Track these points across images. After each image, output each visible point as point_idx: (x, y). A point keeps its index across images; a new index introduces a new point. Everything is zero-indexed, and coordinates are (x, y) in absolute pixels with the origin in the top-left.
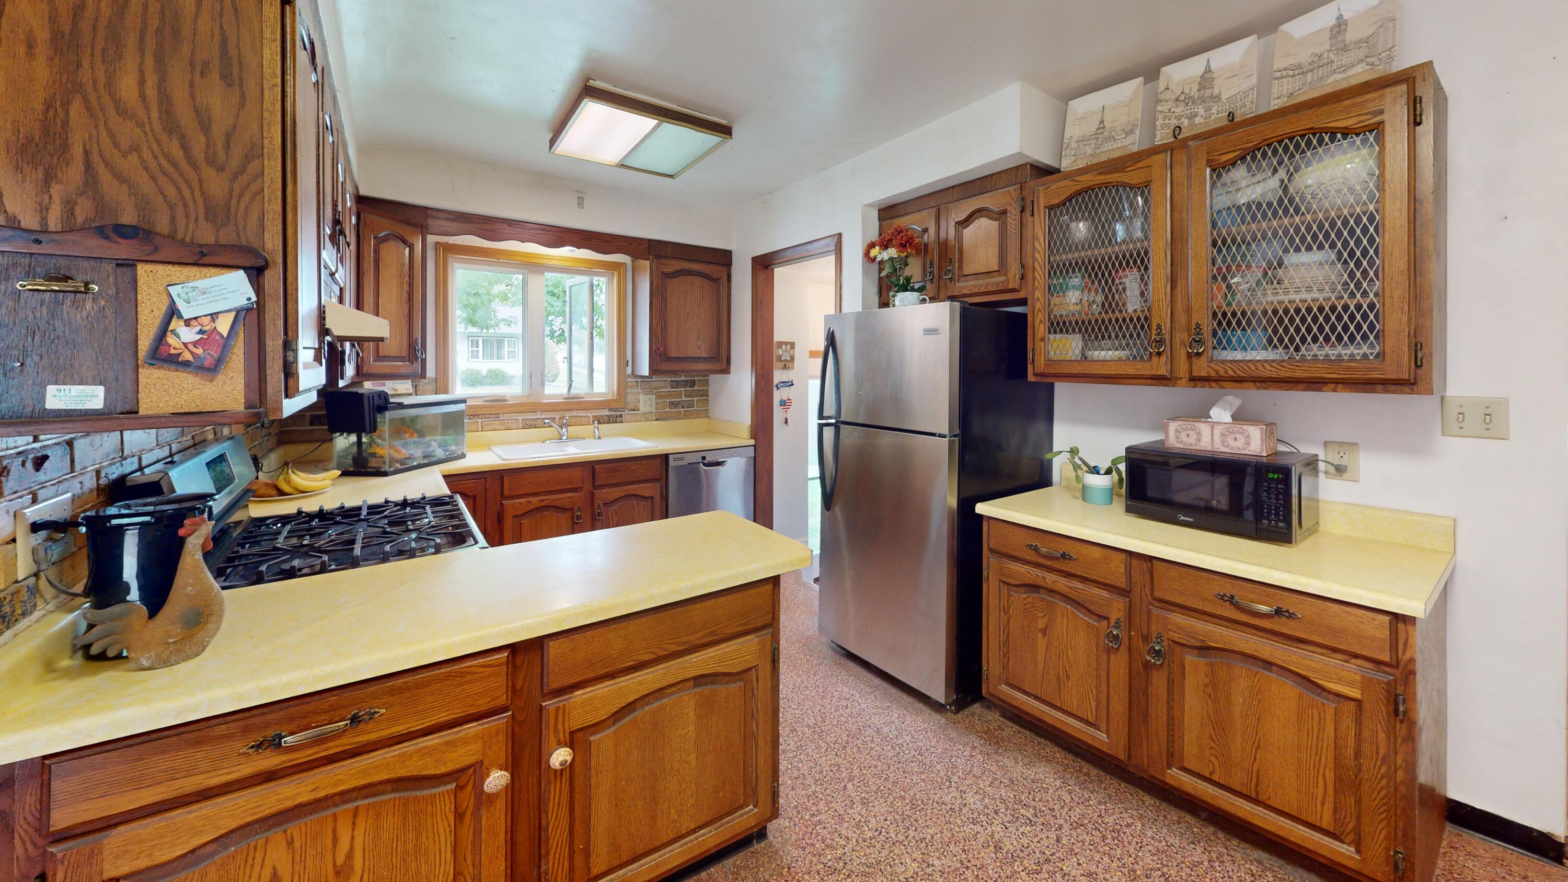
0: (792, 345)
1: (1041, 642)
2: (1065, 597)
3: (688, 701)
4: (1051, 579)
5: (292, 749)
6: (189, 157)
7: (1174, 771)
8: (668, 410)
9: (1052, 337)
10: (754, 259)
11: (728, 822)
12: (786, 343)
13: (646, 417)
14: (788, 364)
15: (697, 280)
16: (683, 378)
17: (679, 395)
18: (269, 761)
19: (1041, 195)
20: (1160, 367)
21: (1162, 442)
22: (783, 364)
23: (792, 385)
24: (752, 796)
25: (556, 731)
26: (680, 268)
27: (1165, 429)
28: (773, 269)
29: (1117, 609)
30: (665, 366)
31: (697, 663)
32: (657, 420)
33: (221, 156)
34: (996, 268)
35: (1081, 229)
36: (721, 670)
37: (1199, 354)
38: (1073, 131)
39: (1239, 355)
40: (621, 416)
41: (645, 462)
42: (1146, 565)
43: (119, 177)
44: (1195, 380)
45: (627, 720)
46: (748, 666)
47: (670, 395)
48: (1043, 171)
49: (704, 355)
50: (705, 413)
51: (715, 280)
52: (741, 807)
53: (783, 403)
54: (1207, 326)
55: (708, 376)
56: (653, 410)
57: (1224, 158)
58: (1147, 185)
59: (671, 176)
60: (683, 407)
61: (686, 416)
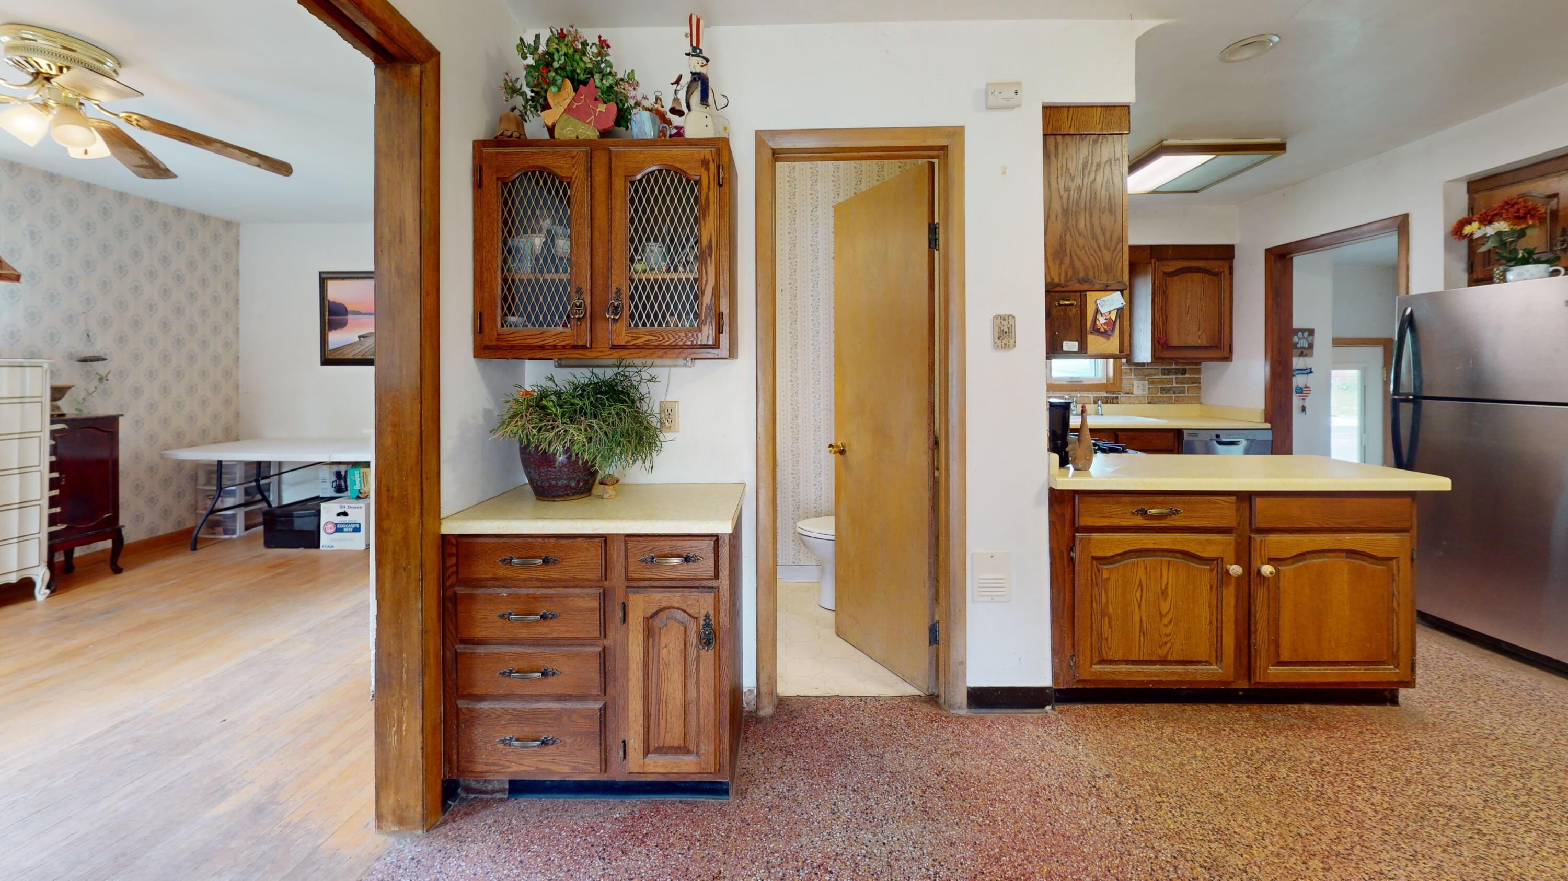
0: (1311, 332)
3: (1343, 565)
5: (1152, 517)
6: (1099, 247)
8: (1159, 395)
10: (1269, 251)
11: (1373, 669)
12: (1303, 331)
13: (1139, 400)
14: (1307, 351)
15: (1198, 276)
16: (1174, 366)
17: (1171, 381)
18: (1139, 521)
22: (1300, 351)
23: (1311, 372)
24: (1394, 659)
25: (1260, 555)
26: (1179, 267)
28: (1291, 259)
30: (1166, 354)
31: (1349, 540)
32: (1149, 403)
33: (1109, 245)
36: (1368, 551)
40: (1117, 398)
41: (1159, 434)
43: (1079, 259)
45: (1301, 564)
46: (1391, 555)
47: (1161, 381)
49: (1205, 344)
50: (1198, 400)
51: (1217, 274)
52: (1383, 663)
53: (1300, 391)
55: (1199, 364)
56: (1146, 393)
59: (1196, 191)
60: (1174, 393)
61: (1177, 401)
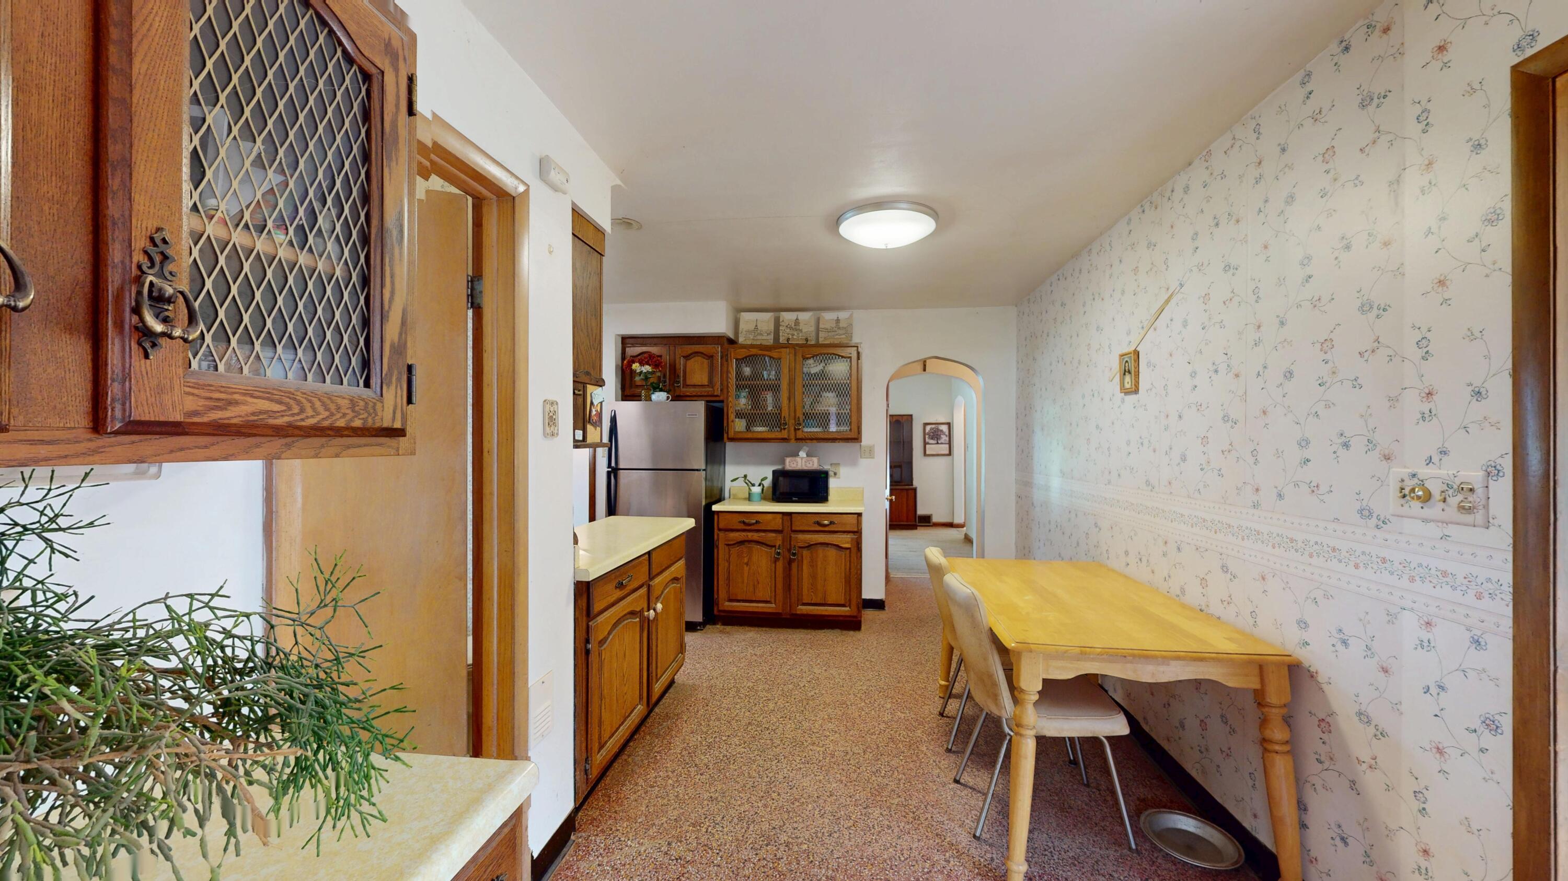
1: (746, 568)
2: (758, 542)
4: (750, 535)
7: (800, 607)
9: (737, 420)
19: (732, 354)
20: (784, 434)
21: (784, 468)
27: (783, 462)
29: (778, 539)
31: (673, 571)
34: (706, 384)
35: (747, 371)
36: (677, 576)
37: (799, 429)
38: (743, 327)
39: (809, 430)
42: (788, 518)
44: (797, 439)
45: (663, 596)
48: (731, 342)
54: (802, 418)
57: (808, 356)
58: (780, 359)
